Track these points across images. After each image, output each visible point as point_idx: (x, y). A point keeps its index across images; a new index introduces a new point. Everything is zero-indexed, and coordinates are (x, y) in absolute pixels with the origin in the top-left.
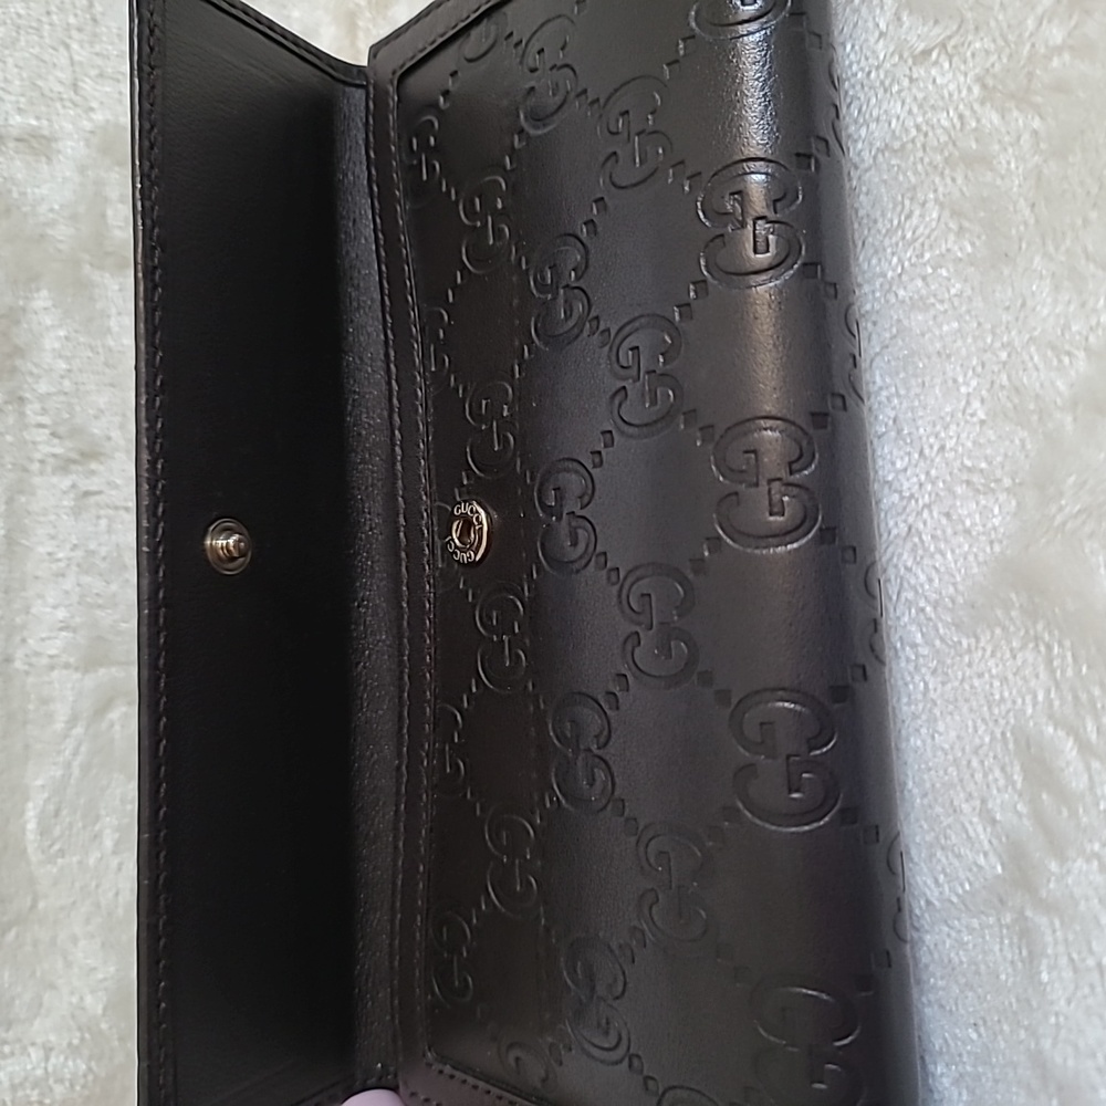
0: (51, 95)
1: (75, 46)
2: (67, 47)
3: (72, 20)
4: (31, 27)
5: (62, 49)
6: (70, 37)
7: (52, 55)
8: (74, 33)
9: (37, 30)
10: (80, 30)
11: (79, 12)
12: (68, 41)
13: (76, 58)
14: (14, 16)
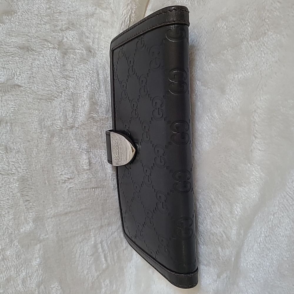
0: (49, 85)
1: (53, 70)
2: (51, 71)
3: (51, 63)
4: (42, 67)
5: (50, 72)
6: (52, 68)
7: (48, 74)
8: (52, 67)
9: (43, 67)
10: (54, 66)
11: (53, 61)
12: (51, 69)
13: (54, 74)
14: (37, 65)
